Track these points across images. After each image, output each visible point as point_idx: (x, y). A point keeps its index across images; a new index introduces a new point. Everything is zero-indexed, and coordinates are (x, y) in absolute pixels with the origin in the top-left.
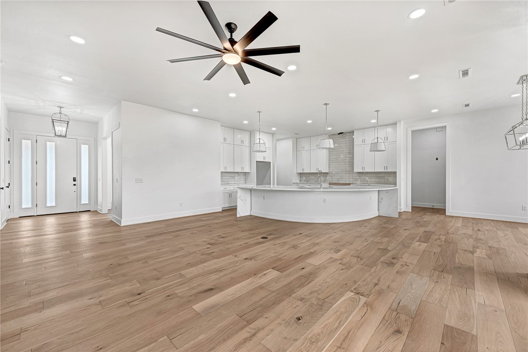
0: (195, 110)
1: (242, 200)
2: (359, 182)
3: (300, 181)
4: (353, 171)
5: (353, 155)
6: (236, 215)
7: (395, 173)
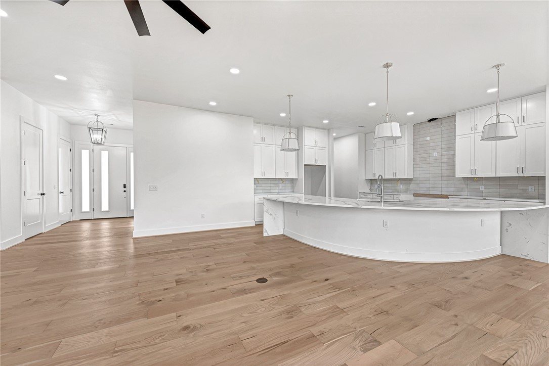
0: (213, 104)
1: (271, 215)
2: (466, 193)
3: (371, 189)
4: (454, 176)
5: (455, 151)
6: (262, 233)
7: (543, 178)
